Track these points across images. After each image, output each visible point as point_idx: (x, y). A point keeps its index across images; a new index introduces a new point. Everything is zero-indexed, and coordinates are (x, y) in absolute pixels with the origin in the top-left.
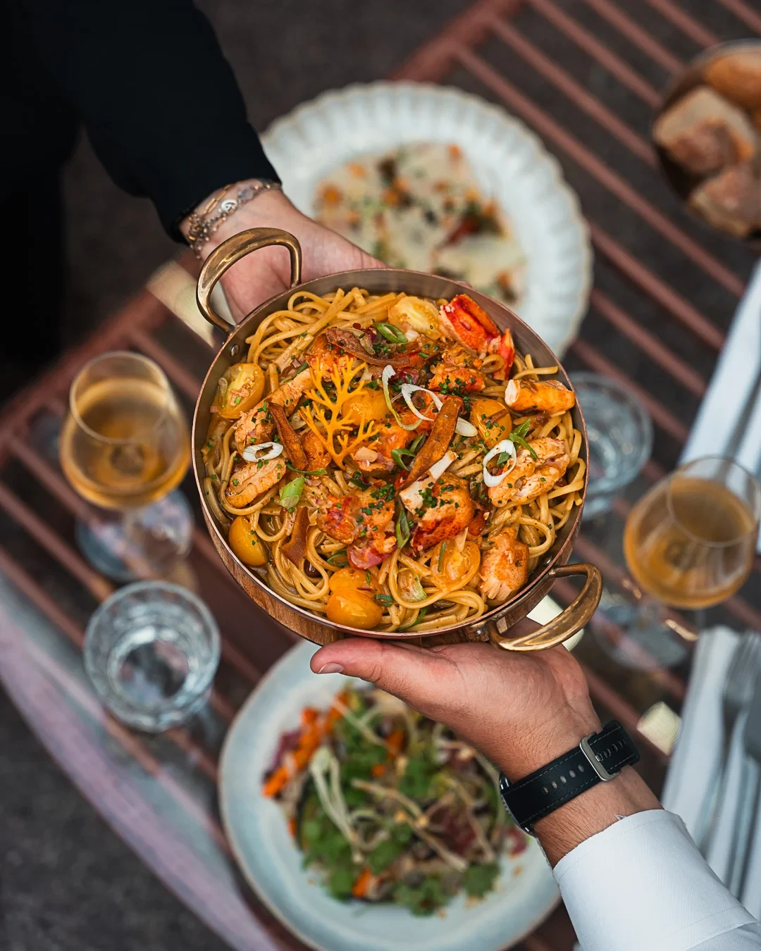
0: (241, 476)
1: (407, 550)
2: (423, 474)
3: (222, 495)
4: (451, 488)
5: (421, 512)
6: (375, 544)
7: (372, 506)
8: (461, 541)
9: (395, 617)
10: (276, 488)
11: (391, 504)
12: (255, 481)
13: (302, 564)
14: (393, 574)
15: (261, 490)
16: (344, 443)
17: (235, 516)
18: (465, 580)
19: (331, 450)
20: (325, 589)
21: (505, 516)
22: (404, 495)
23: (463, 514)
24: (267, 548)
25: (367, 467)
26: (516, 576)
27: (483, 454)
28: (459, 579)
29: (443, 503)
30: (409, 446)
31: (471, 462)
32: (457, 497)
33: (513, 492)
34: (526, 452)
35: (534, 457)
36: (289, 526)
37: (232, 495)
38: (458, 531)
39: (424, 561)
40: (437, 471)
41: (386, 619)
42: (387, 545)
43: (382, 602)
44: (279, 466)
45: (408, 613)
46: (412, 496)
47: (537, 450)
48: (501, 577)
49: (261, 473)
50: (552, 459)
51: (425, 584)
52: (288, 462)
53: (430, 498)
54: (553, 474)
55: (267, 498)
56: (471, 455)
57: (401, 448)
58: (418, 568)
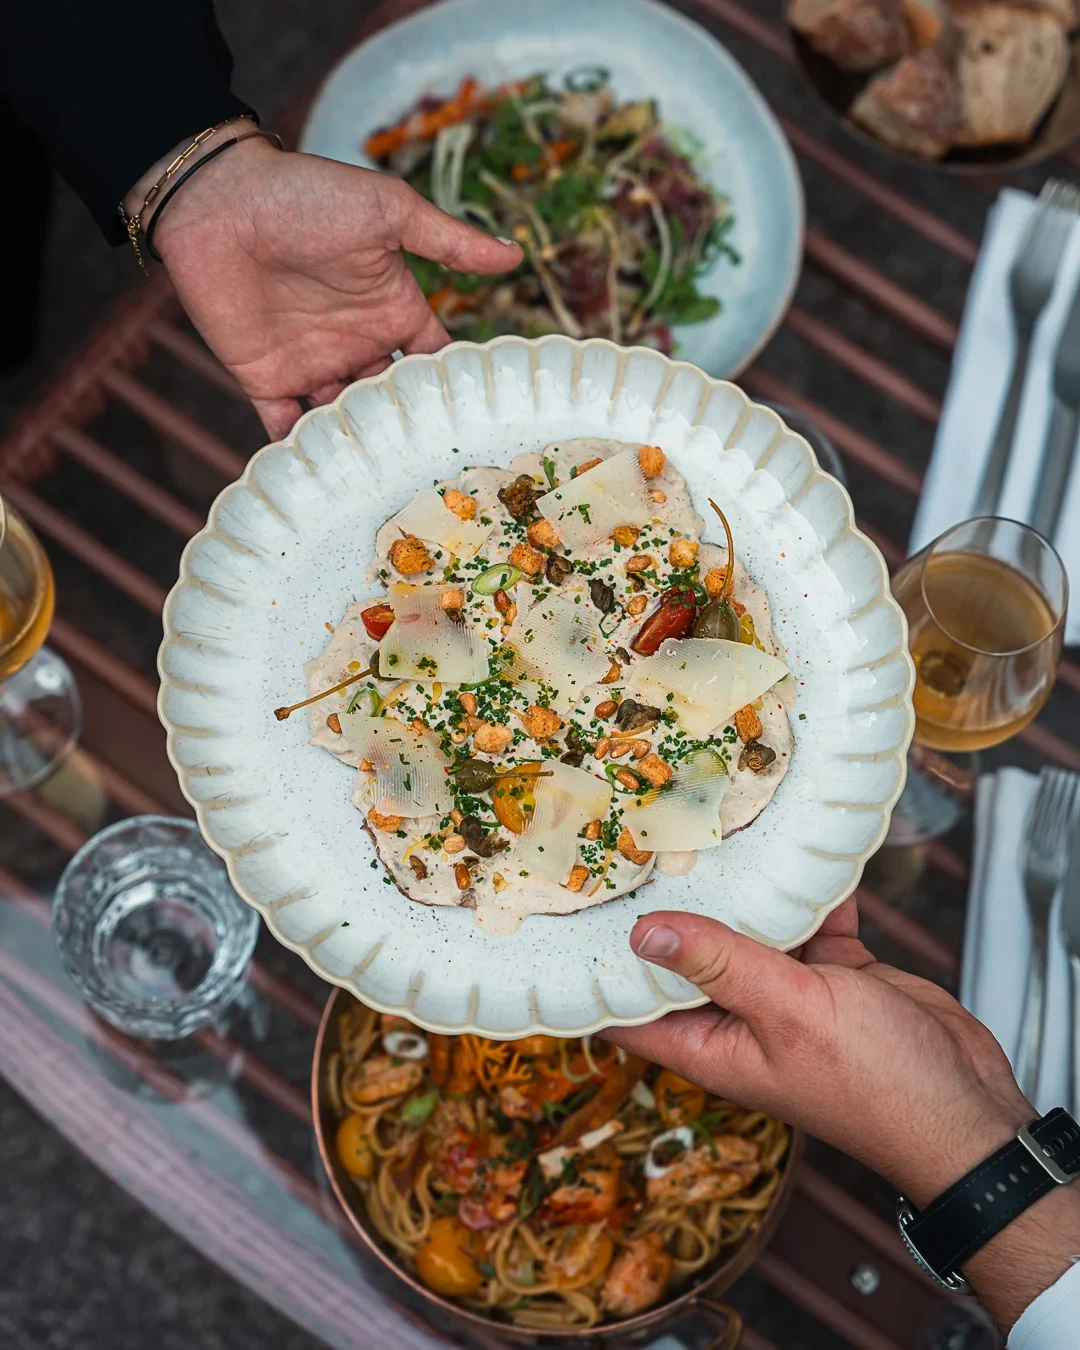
0: (373, 1067)
1: (530, 1221)
2: (572, 1141)
3: (345, 1082)
4: (598, 1168)
5: (556, 1183)
6: (490, 1205)
7: (500, 1158)
8: (595, 1231)
9: (493, 1293)
10: (406, 1097)
11: (524, 1163)
12: (383, 1080)
13: (408, 1193)
14: (505, 1243)
15: (385, 1093)
16: (494, 1071)
17: (352, 1112)
18: (583, 1281)
19: (480, 1073)
20: (424, 1232)
21: (661, 1214)
22: (544, 1159)
23: (602, 1202)
24: (377, 1162)
25: (510, 1110)
26: (648, 1291)
27: (657, 1133)
28: (575, 1278)
29: (583, 1184)
30: (566, 1101)
31: (638, 1139)
32: (601, 1180)
33: (676, 1191)
34: (706, 1149)
35: (715, 1156)
36: (405, 1145)
37: (356, 1085)
38: (593, 1218)
39: (545, 1239)
40: (590, 1141)
41: (482, 1291)
42: (503, 1212)
43: (484, 1271)
44: (413, 1074)
45: (509, 1295)
46: (553, 1162)
47: (721, 1149)
48: (628, 1288)
49: (393, 1073)
50: (738, 1164)
51: (538, 1266)
52: (426, 1071)
53: (573, 1171)
54: (734, 1182)
55: (391, 1104)
56: (641, 1131)
57: (556, 1103)
58: (535, 1246)
